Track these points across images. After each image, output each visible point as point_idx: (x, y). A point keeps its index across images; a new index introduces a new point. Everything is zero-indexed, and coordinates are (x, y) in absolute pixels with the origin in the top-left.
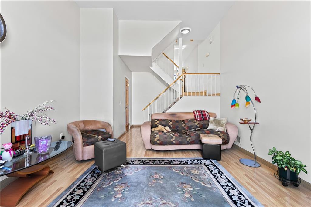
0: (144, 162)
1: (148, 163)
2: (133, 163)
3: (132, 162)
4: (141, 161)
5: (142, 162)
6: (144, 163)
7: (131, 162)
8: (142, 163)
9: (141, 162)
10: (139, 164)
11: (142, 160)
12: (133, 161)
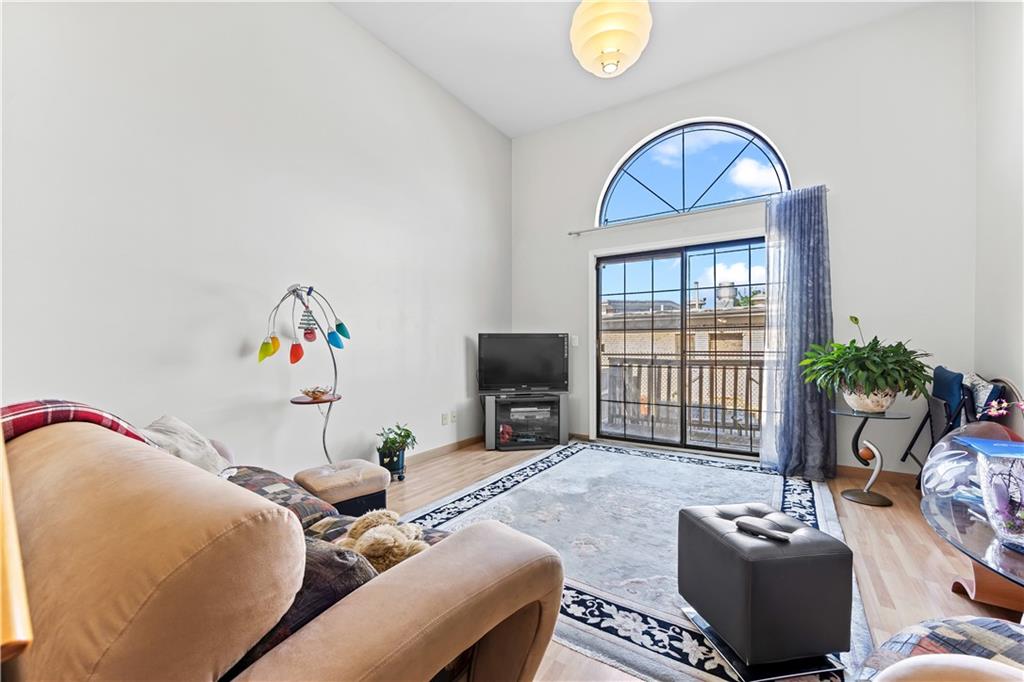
0: (592, 614)
1: (582, 603)
2: (645, 627)
3: (652, 636)
4: (603, 625)
5: (603, 615)
6: (600, 606)
7: (659, 635)
8: (606, 609)
9: (610, 616)
10: (619, 608)
11: (597, 626)
12: (647, 640)
